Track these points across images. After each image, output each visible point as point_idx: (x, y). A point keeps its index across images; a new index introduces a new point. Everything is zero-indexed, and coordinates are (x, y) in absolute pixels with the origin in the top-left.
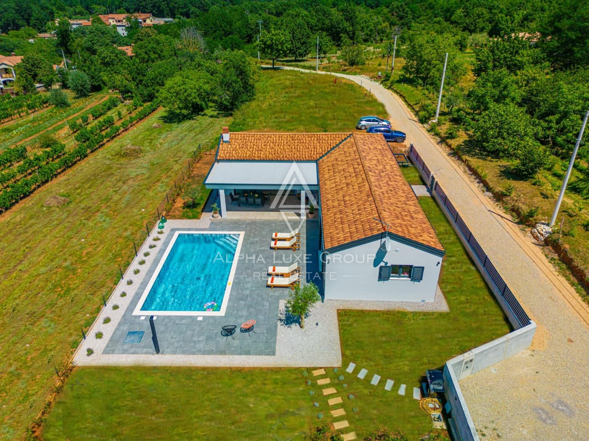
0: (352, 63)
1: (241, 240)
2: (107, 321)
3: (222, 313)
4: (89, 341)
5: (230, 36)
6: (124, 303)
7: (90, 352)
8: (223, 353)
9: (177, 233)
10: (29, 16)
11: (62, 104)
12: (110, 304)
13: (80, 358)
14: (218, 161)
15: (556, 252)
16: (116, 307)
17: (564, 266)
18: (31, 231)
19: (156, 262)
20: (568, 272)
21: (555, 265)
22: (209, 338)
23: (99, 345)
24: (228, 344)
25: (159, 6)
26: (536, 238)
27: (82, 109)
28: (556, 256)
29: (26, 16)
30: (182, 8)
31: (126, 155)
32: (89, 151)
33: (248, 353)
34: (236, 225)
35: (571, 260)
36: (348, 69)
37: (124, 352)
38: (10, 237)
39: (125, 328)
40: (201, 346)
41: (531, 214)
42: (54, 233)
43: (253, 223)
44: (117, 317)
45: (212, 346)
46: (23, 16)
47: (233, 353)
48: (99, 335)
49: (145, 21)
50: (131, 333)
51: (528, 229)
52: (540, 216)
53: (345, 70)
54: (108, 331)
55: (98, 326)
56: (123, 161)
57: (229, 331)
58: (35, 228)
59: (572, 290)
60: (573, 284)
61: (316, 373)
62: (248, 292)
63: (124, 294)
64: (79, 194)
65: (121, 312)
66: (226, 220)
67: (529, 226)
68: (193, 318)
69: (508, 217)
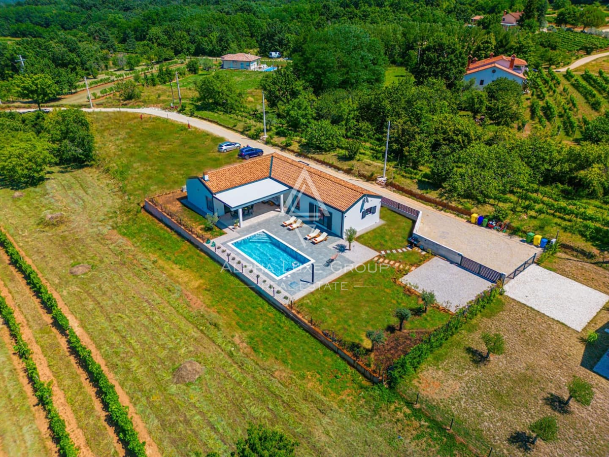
0: (130, 97)
3: (313, 261)
9: (230, 244)
14: (215, 194)
15: (393, 187)
17: (401, 192)
20: (404, 194)
21: (397, 193)
26: (380, 185)
28: (394, 189)
34: (253, 228)
35: (403, 188)
41: (372, 175)
51: (374, 182)
52: (376, 175)
53: (126, 105)
59: (410, 199)
60: (409, 197)
61: (376, 260)
62: (310, 250)
66: (243, 228)
67: (373, 181)
69: (360, 180)
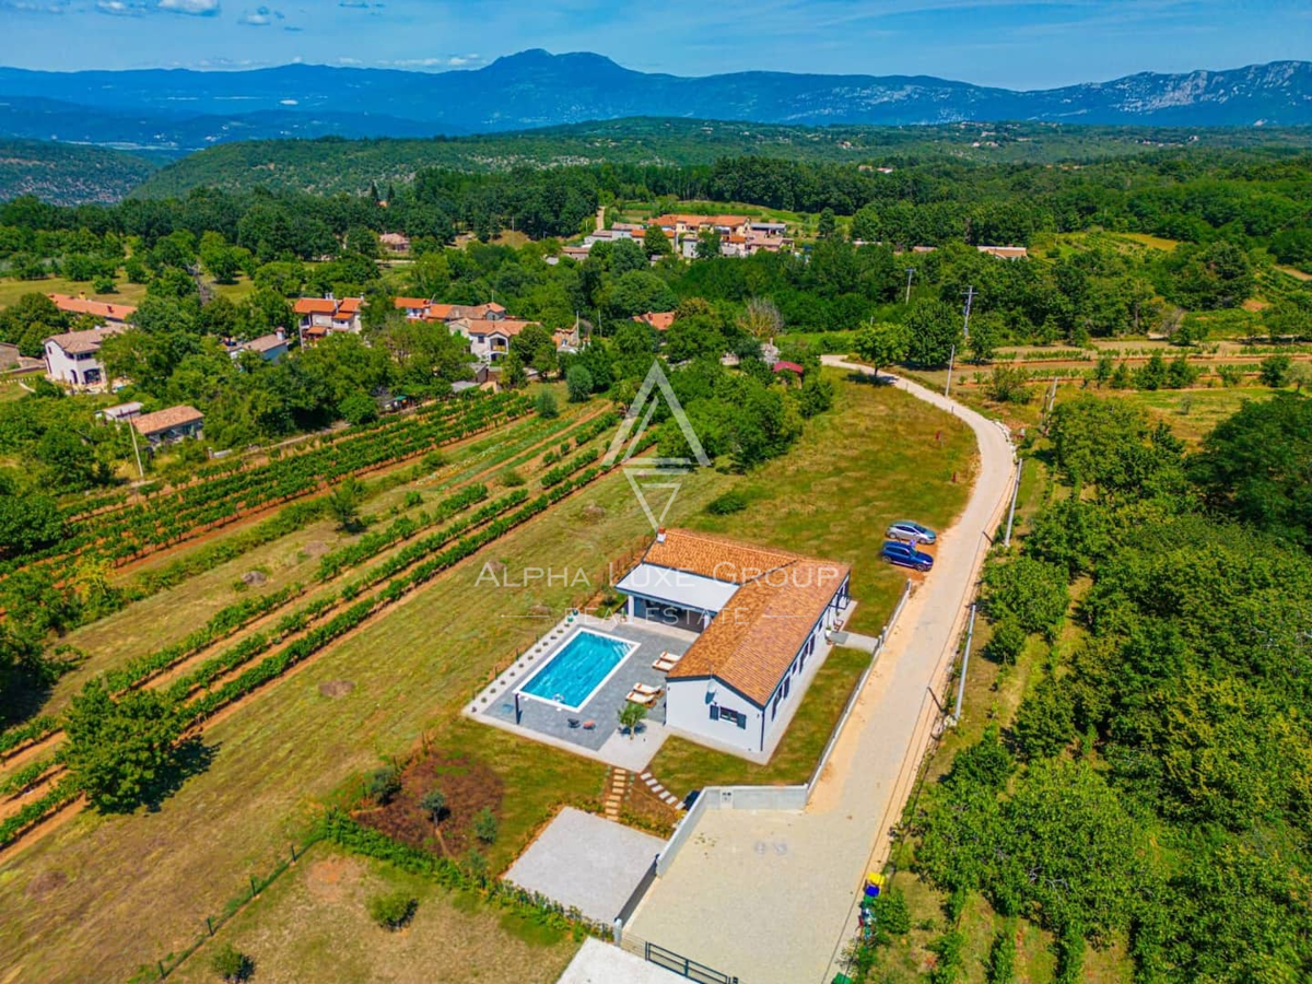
0: (1003, 397)
1: (633, 651)
2: (493, 691)
3: (577, 710)
4: (477, 703)
5: (849, 294)
6: (510, 681)
7: (474, 710)
8: (562, 738)
9: (581, 629)
10: (560, 206)
11: (549, 413)
12: (500, 678)
13: (466, 711)
14: (644, 563)
16: (503, 683)
18: (464, 594)
19: (550, 652)
22: (557, 725)
23: (481, 707)
24: (569, 733)
25: (777, 189)
26: (939, 729)
27: (572, 423)
29: (556, 207)
30: (817, 194)
31: (583, 518)
32: (550, 502)
33: (579, 744)
34: (637, 635)
36: (992, 406)
37: (496, 716)
38: (447, 598)
39: (503, 700)
40: (549, 729)
42: (482, 603)
43: (655, 637)
44: (501, 690)
45: (557, 731)
46: (551, 207)
47: (569, 740)
48: (484, 700)
49: (734, 230)
50: (506, 705)
51: (941, 720)
54: (492, 698)
55: (486, 693)
56: (578, 525)
57: (573, 724)
58: (469, 593)
61: (617, 771)
62: (607, 700)
63: (513, 674)
64: (518, 562)
65: (505, 687)
66: (630, 627)
68: (554, 708)
69: (942, 701)
